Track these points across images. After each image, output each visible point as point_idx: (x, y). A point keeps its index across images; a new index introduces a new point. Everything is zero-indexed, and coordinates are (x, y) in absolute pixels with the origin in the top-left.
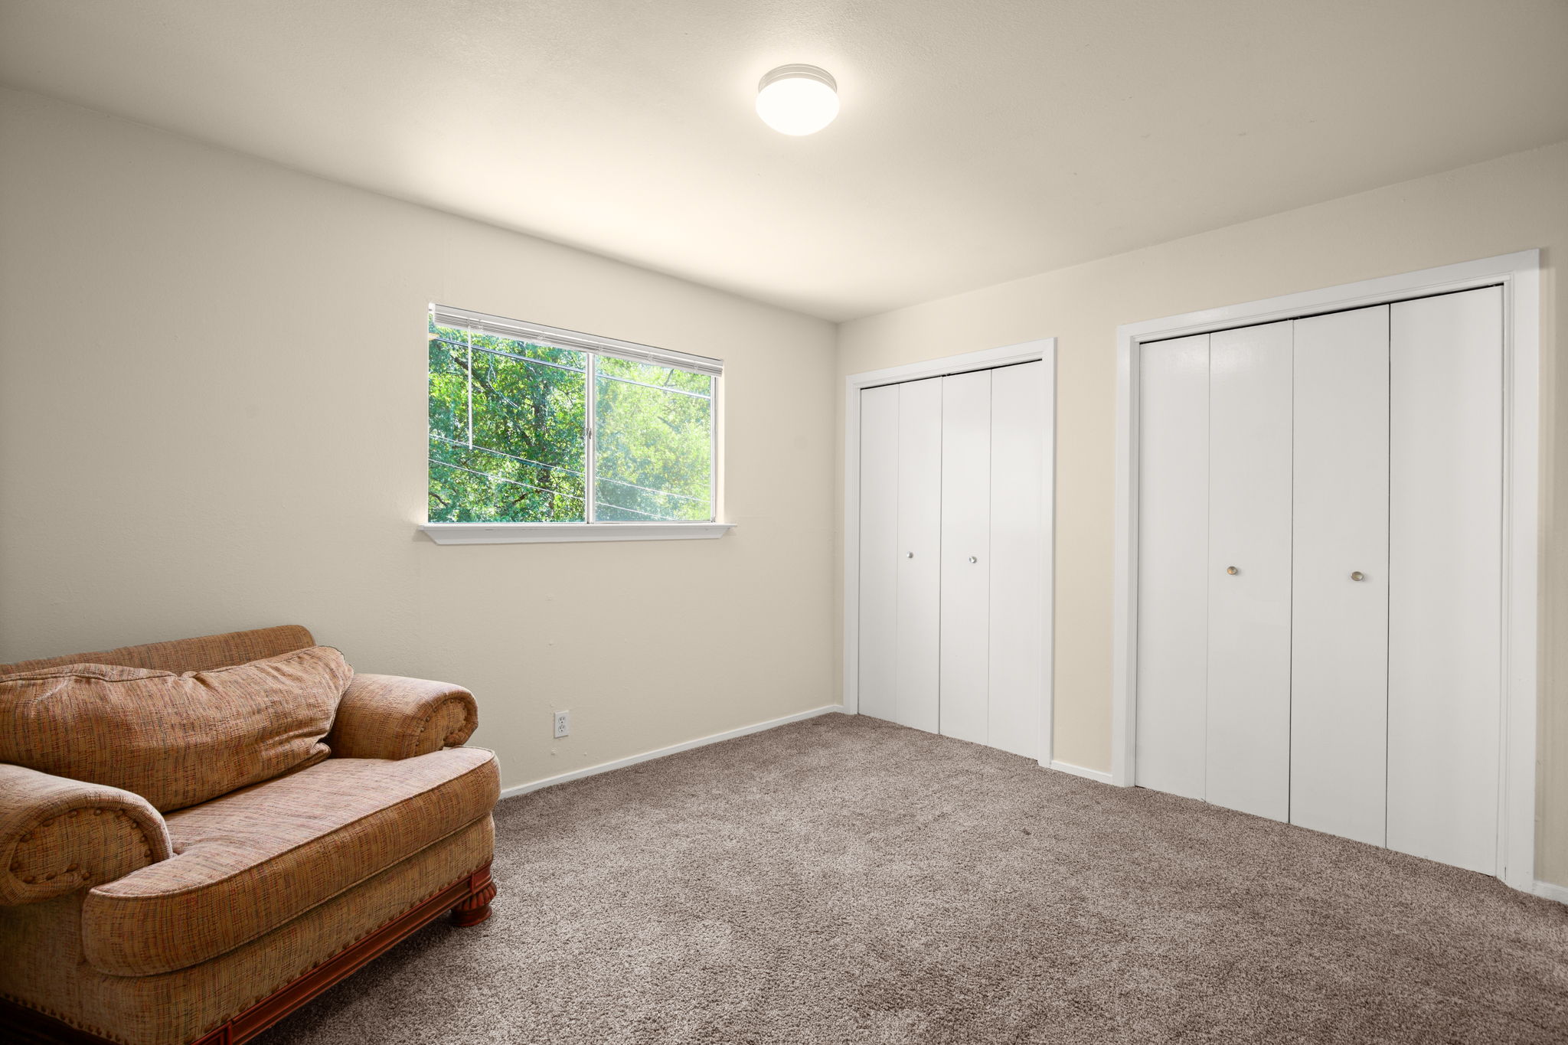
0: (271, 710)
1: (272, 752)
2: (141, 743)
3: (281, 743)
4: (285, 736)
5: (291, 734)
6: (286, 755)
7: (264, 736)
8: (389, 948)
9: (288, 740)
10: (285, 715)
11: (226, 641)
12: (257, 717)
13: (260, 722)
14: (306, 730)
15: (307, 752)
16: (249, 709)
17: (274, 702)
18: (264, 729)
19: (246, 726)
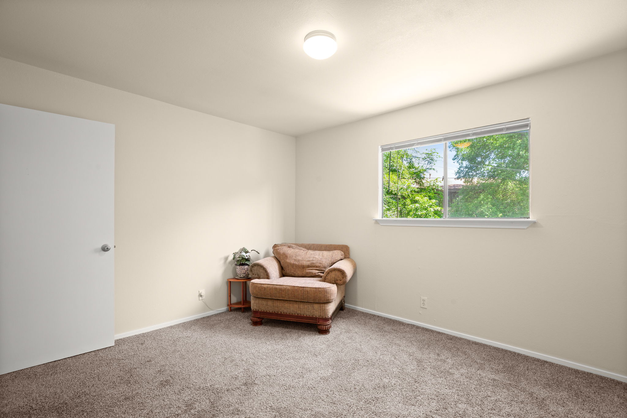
0: (311, 262)
1: (308, 271)
2: (288, 261)
3: (311, 269)
4: (312, 268)
5: (314, 268)
6: (311, 272)
7: (309, 266)
8: (315, 323)
9: (313, 269)
10: (314, 263)
11: (327, 246)
12: (309, 262)
13: (308, 263)
14: (317, 269)
15: (315, 274)
16: (307, 260)
17: (313, 260)
18: (309, 265)
19: (305, 263)
